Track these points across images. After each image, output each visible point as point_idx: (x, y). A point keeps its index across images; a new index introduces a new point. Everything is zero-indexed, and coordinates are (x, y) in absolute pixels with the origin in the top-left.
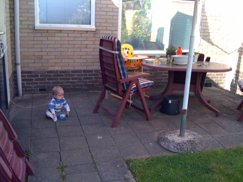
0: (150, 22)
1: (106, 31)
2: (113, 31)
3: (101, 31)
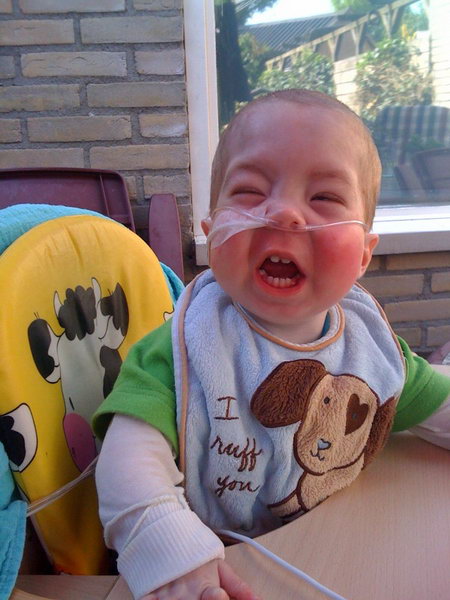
0: (424, 86)
1: (80, 54)
2: (139, 49)
3: (32, 55)
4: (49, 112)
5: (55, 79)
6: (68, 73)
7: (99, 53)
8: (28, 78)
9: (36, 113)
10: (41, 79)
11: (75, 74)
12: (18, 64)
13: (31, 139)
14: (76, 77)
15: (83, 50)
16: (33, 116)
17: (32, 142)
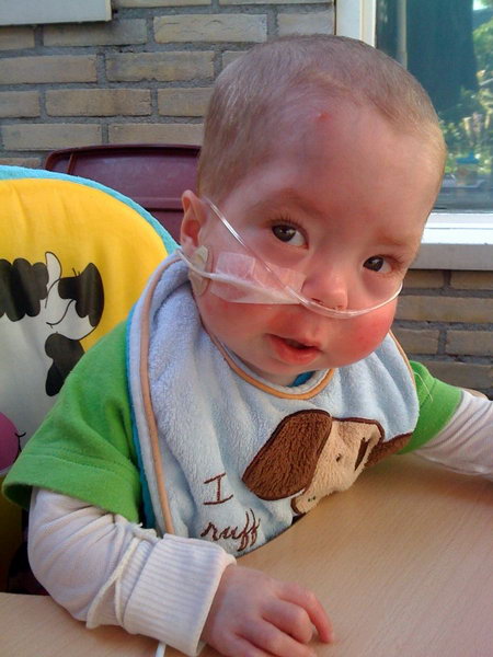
1: (216, 17)
2: (282, 11)
3: (165, 18)
4: (181, 82)
5: (188, 45)
6: (203, 39)
7: (237, 16)
8: (160, 43)
9: (167, 82)
10: (174, 45)
11: (210, 39)
12: (151, 29)
13: (160, 112)
14: (212, 43)
15: (220, 12)
16: (164, 87)
17: (161, 116)
